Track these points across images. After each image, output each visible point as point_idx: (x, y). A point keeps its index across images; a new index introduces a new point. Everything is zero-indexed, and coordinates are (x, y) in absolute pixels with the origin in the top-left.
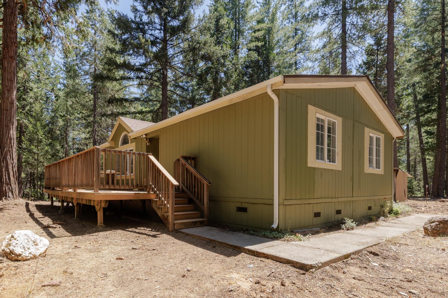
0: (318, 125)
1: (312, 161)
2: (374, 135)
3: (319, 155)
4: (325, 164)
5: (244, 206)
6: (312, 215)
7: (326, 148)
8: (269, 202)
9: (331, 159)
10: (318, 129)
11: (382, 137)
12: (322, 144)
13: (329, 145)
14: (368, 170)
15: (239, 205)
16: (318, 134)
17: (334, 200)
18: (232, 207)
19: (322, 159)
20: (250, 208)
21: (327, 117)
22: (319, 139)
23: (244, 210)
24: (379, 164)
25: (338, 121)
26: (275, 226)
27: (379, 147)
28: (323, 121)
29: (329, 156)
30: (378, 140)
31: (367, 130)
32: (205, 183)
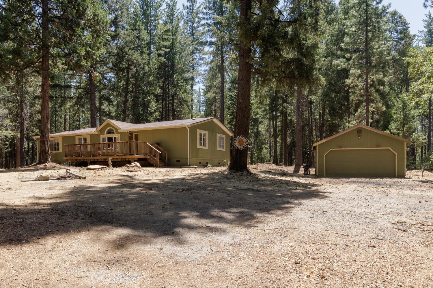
0: (200, 135)
1: (198, 146)
2: (221, 136)
3: (201, 144)
4: (202, 147)
5: (179, 160)
6: (198, 163)
7: (203, 142)
8: (187, 158)
9: (204, 145)
10: (200, 136)
11: (224, 136)
12: (202, 141)
13: (203, 141)
14: (218, 149)
15: (177, 160)
16: (200, 138)
17: (205, 159)
18: (175, 161)
19: (202, 145)
20: (181, 161)
21: (203, 132)
22: (201, 139)
23: (179, 161)
24: (223, 147)
25: (206, 133)
26: (189, 164)
27: (223, 140)
28: (202, 133)
29: (203, 144)
30: (222, 138)
31: (218, 134)
32: (166, 153)
